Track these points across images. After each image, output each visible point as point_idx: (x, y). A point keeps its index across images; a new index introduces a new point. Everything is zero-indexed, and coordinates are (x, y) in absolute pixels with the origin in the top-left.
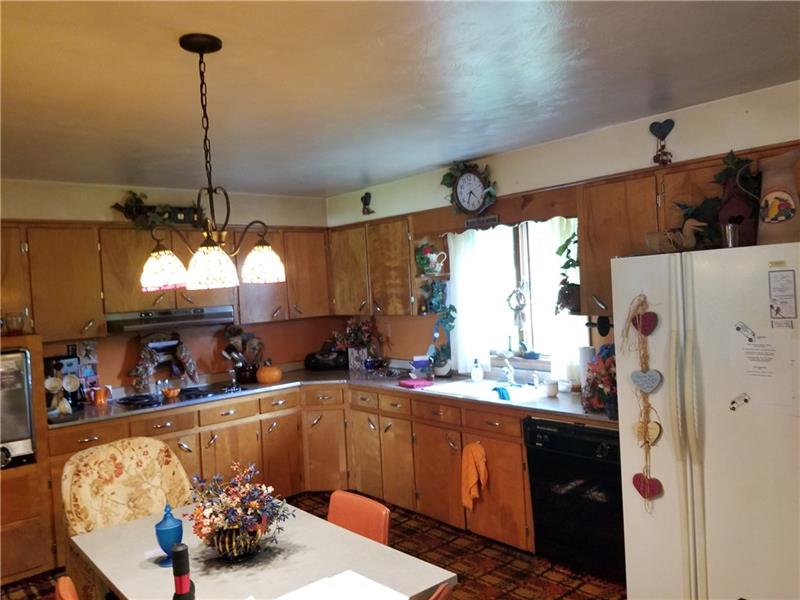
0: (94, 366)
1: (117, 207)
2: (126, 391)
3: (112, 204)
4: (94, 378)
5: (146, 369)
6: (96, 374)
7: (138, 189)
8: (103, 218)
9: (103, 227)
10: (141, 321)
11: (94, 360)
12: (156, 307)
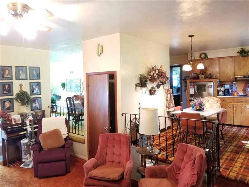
0: (236, 87)
1: (238, 52)
2: (243, 94)
3: (237, 52)
4: (236, 90)
5: (247, 89)
6: (236, 89)
7: (243, 48)
8: (235, 55)
9: (235, 57)
10: (244, 78)
11: (236, 86)
12: (247, 74)
